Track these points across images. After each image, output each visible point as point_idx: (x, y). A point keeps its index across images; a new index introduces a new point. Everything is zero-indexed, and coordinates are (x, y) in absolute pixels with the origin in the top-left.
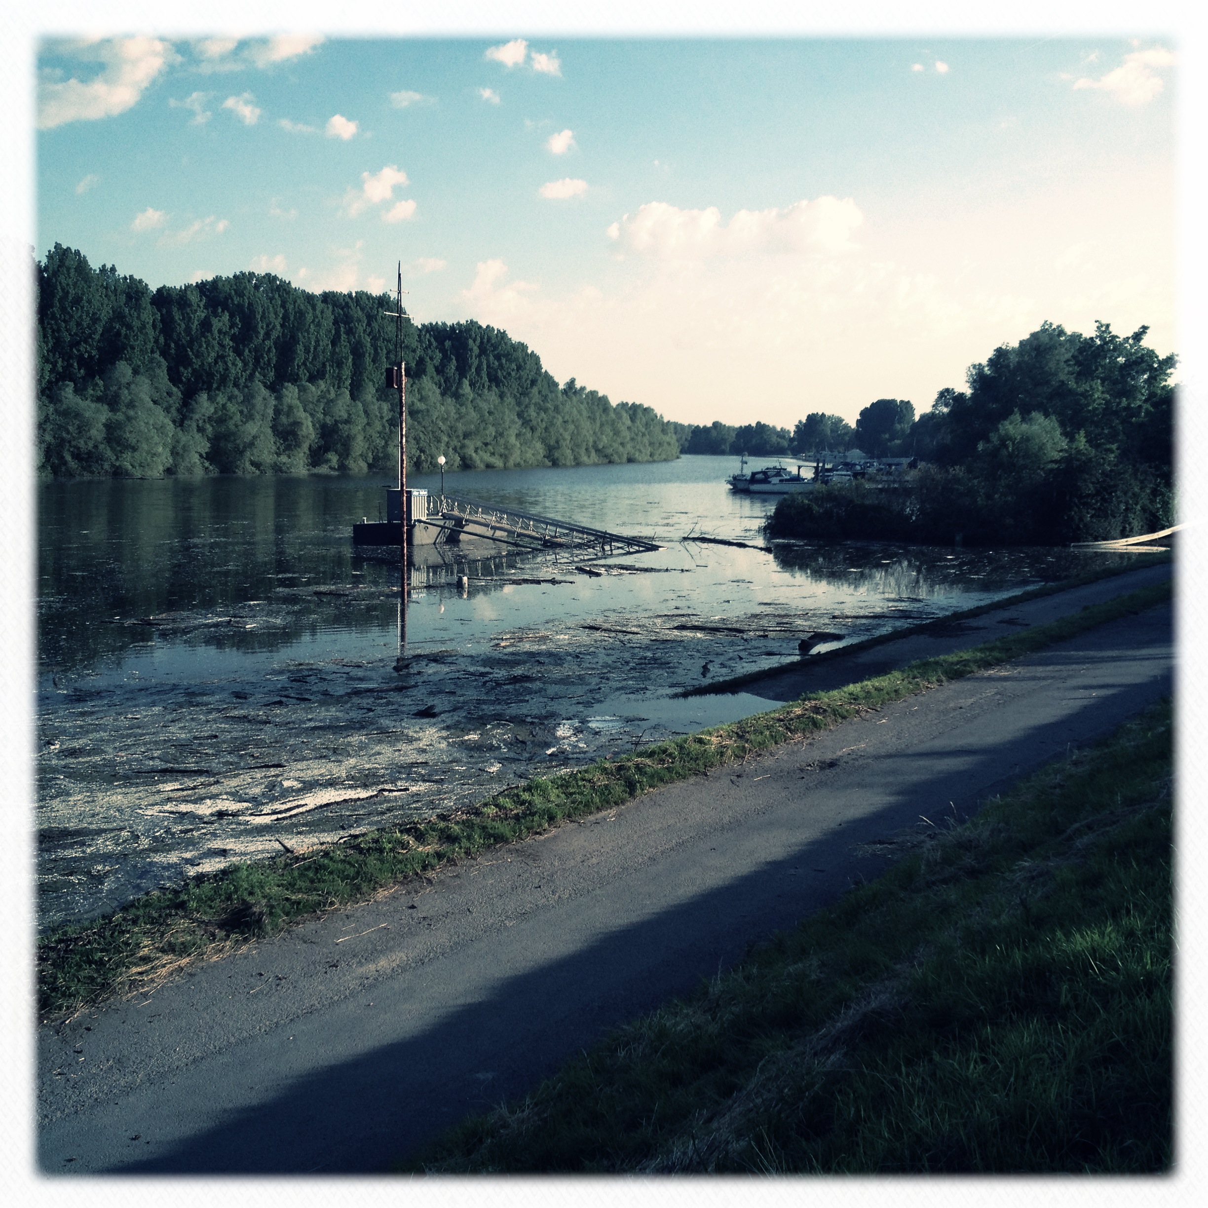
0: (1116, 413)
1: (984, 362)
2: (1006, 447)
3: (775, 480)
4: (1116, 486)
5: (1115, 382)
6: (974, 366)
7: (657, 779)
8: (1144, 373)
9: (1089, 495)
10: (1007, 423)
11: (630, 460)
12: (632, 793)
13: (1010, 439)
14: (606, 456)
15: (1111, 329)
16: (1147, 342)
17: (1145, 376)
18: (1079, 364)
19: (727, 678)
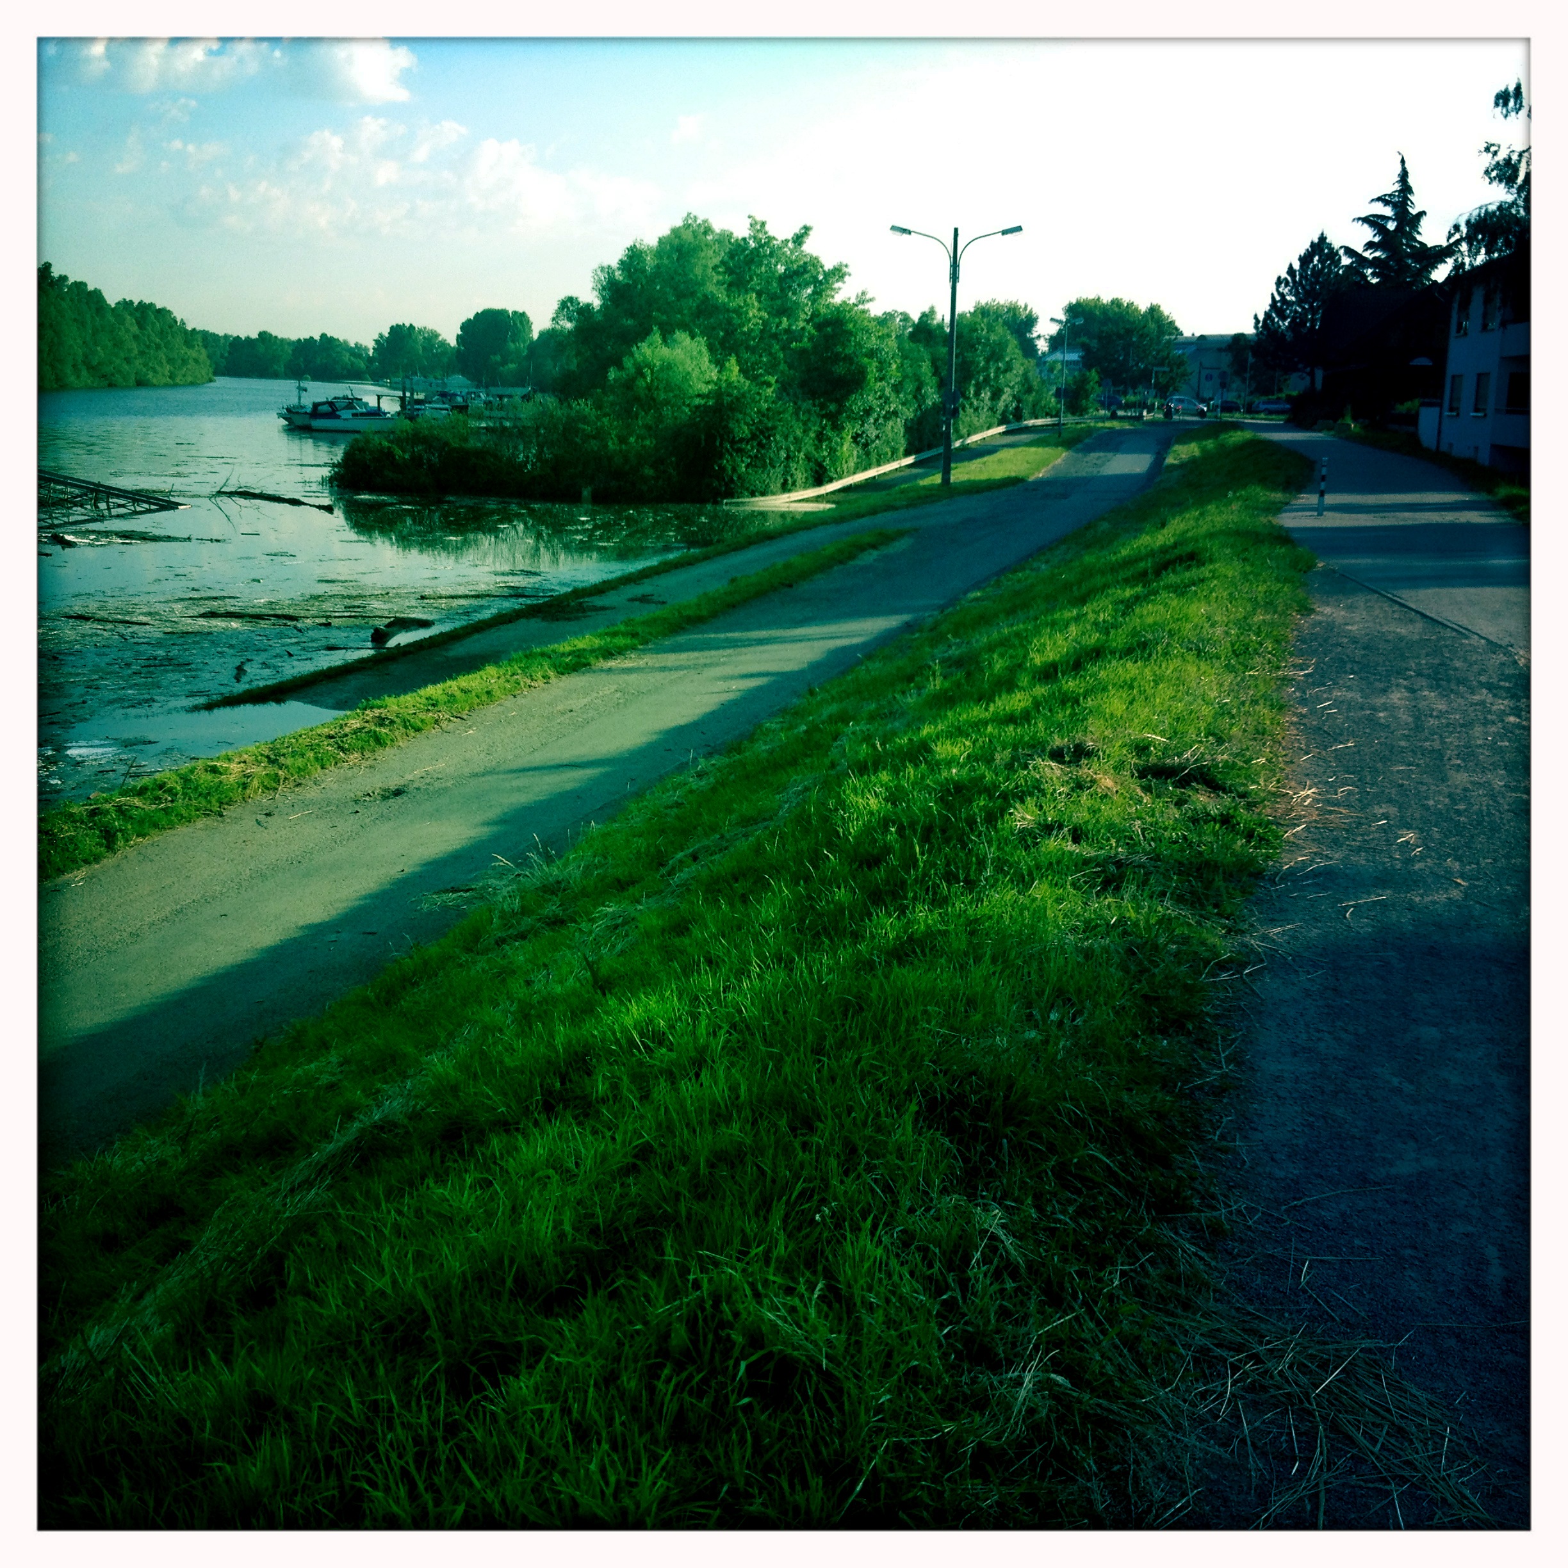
0: (775, 336)
1: (614, 263)
2: (643, 376)
3: (346, 414)
4: (774, 428)
5: (773, 297)
6: (602, 269)
7: (146, 825)
8: (807, 285)
9: (741, 440)
10: (643, 345)
11: (141, 383)
12: (110, 846)
13: (648, 366)
14: (104, 376)
15: (767, 228)
16: (810, 247)
17: (809, 291)
18: (729, 271)
19: (270, 683)
